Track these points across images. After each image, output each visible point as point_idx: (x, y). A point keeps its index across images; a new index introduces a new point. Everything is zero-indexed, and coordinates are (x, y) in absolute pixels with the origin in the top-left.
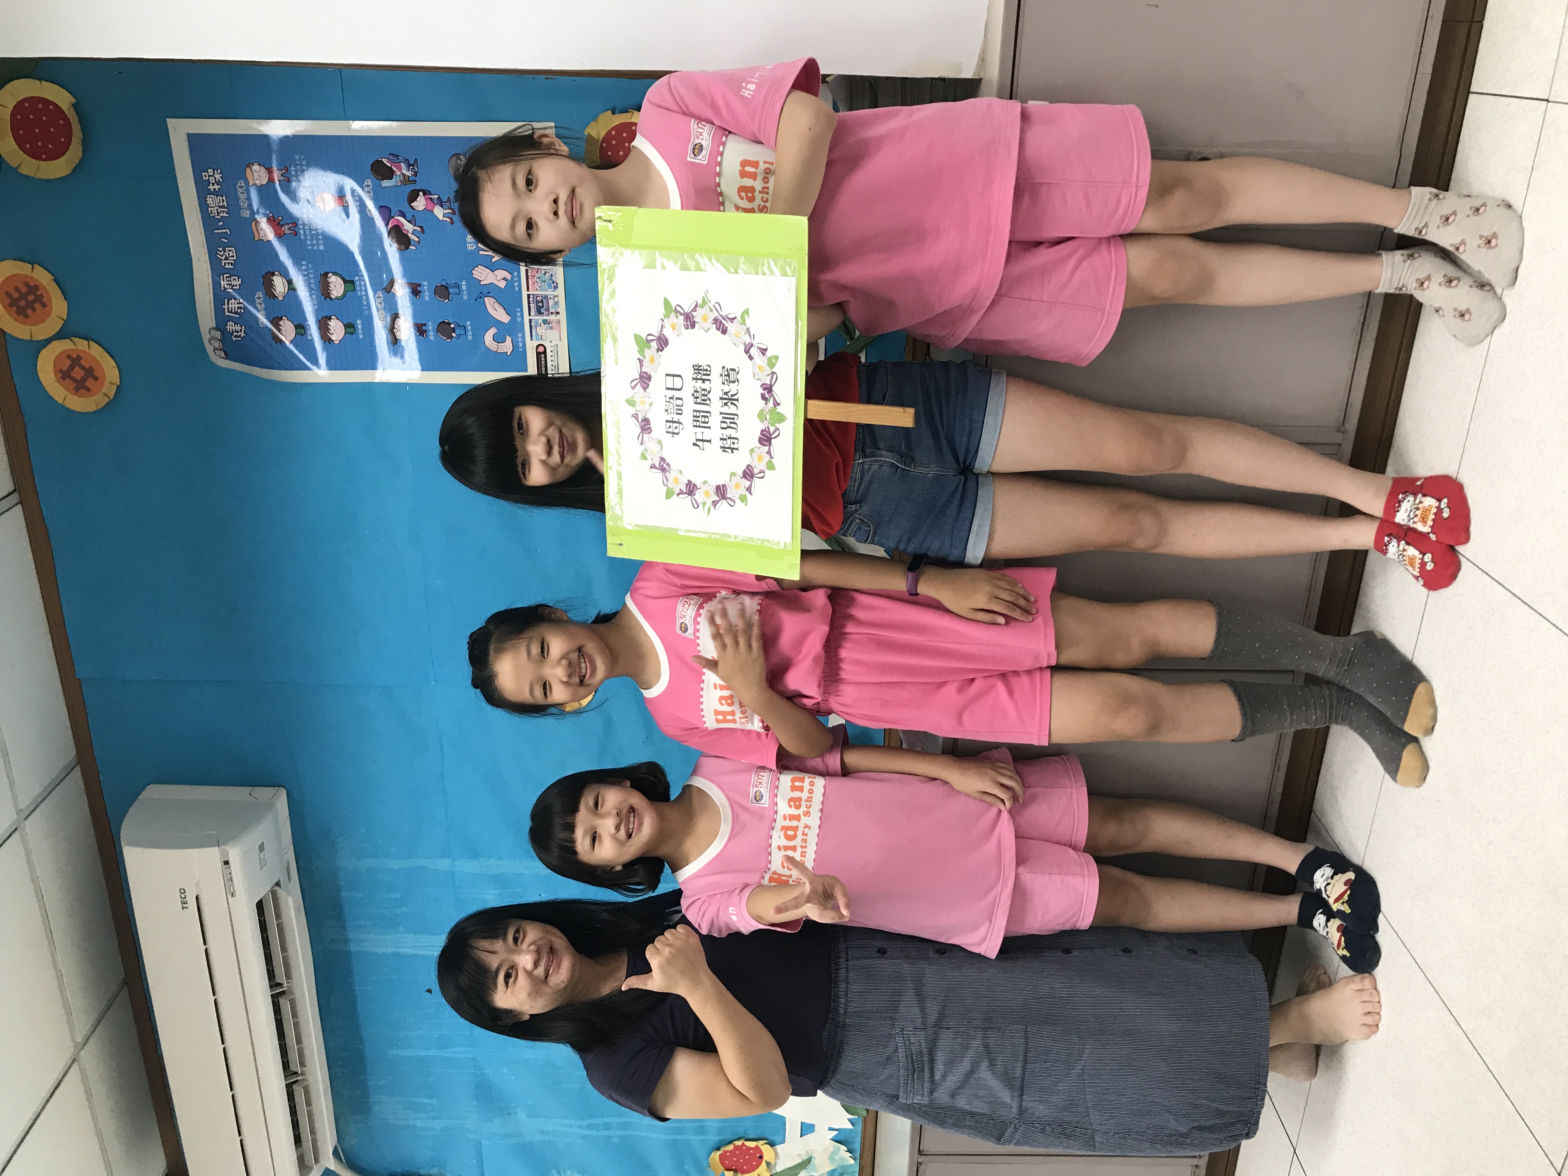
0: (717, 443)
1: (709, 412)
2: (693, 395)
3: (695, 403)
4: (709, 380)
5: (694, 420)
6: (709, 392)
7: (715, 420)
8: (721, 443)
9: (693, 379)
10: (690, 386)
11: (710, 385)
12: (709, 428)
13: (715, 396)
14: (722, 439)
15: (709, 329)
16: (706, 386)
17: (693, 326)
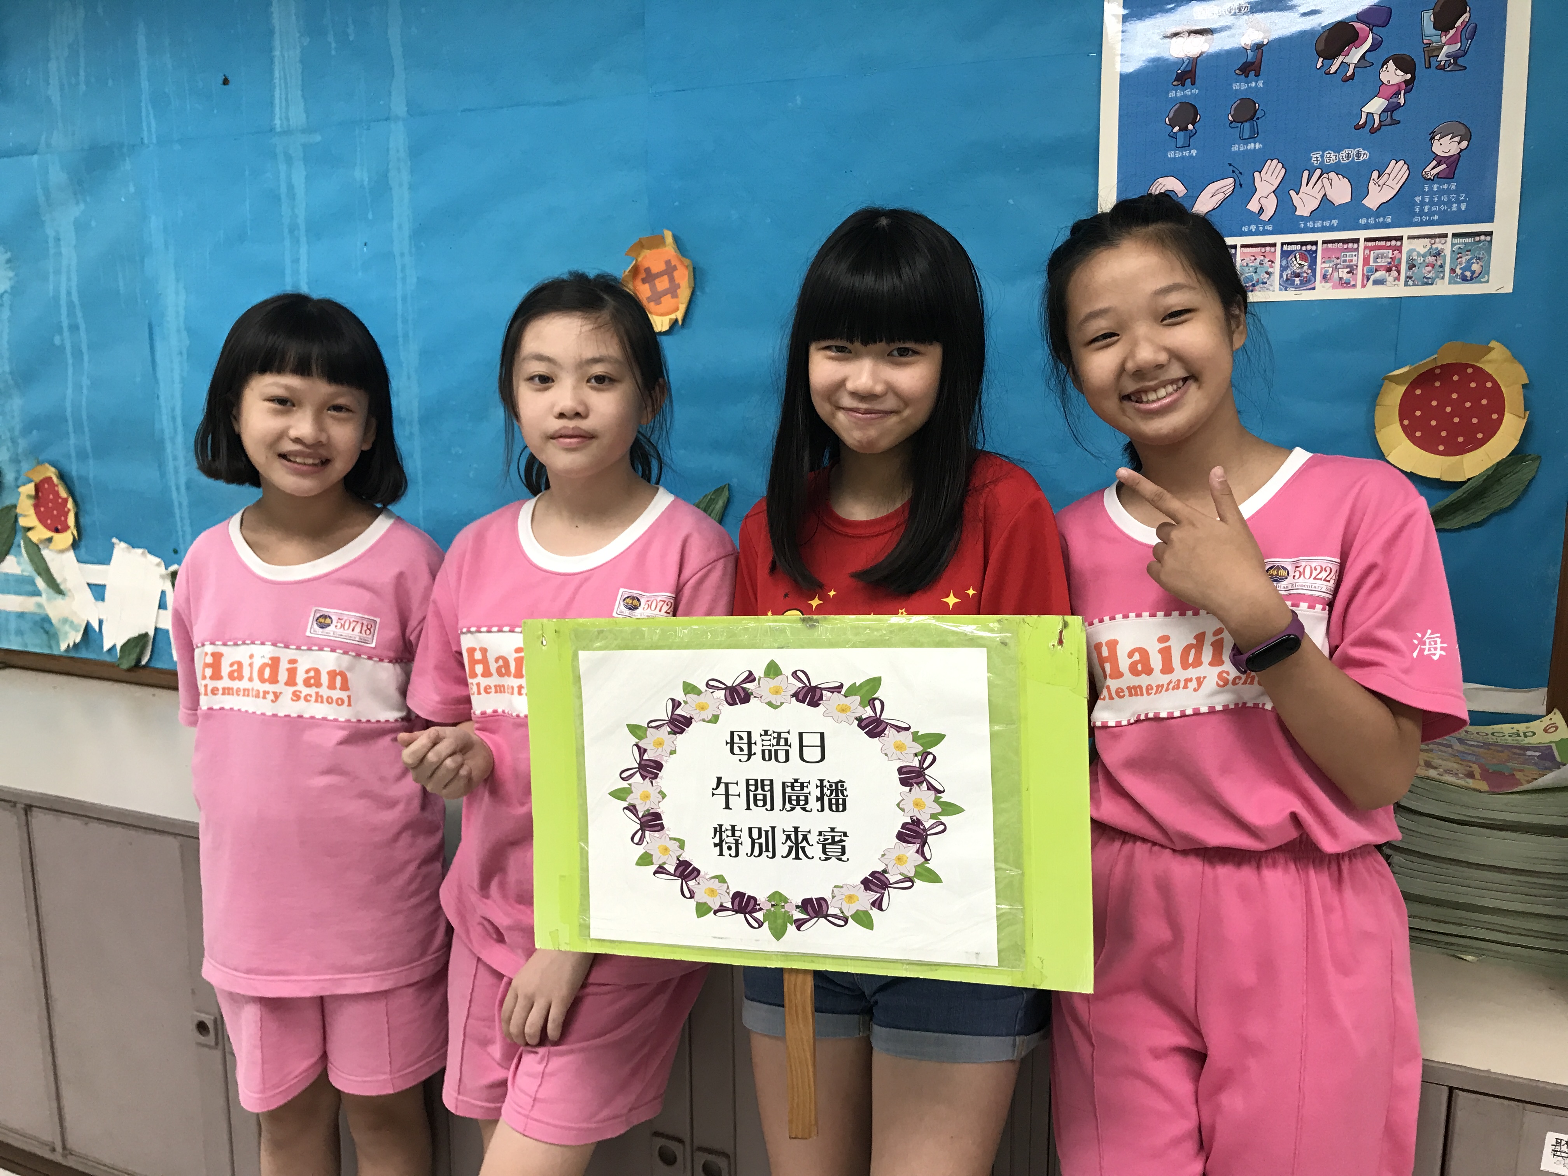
0: (726, 820)
1: (772, 809)
2: (796, 780)
3: (784, 783)
4: (823, 810)
5: (756, 781)
6: (804, 809)
7: (761, 818)
8: (727, 826)
9: (822, 781)
10: (811, 774)
11: (814, 810)
12: (748, 808)
13: (797, 818)
14: (733, 827)
15: (903, 810)
16: (814, 804)
17: (904, 782)
